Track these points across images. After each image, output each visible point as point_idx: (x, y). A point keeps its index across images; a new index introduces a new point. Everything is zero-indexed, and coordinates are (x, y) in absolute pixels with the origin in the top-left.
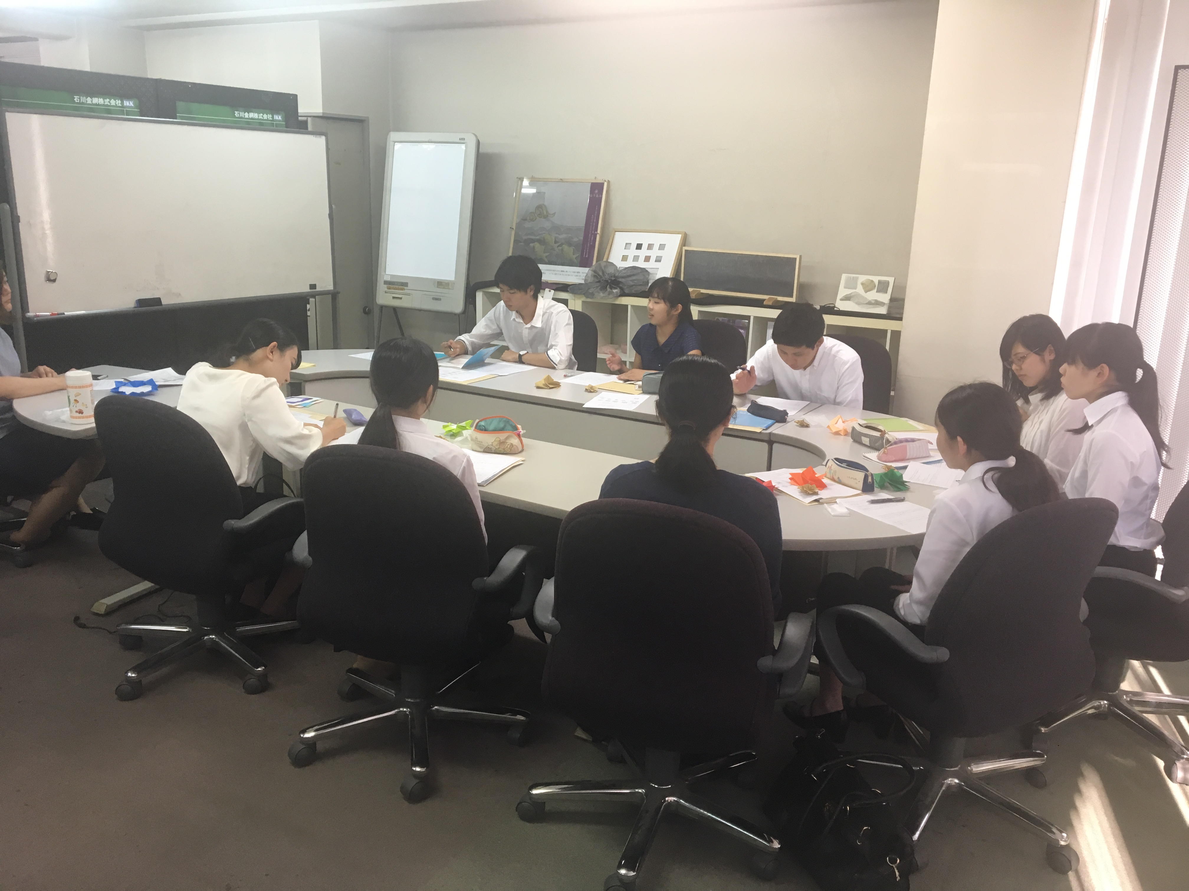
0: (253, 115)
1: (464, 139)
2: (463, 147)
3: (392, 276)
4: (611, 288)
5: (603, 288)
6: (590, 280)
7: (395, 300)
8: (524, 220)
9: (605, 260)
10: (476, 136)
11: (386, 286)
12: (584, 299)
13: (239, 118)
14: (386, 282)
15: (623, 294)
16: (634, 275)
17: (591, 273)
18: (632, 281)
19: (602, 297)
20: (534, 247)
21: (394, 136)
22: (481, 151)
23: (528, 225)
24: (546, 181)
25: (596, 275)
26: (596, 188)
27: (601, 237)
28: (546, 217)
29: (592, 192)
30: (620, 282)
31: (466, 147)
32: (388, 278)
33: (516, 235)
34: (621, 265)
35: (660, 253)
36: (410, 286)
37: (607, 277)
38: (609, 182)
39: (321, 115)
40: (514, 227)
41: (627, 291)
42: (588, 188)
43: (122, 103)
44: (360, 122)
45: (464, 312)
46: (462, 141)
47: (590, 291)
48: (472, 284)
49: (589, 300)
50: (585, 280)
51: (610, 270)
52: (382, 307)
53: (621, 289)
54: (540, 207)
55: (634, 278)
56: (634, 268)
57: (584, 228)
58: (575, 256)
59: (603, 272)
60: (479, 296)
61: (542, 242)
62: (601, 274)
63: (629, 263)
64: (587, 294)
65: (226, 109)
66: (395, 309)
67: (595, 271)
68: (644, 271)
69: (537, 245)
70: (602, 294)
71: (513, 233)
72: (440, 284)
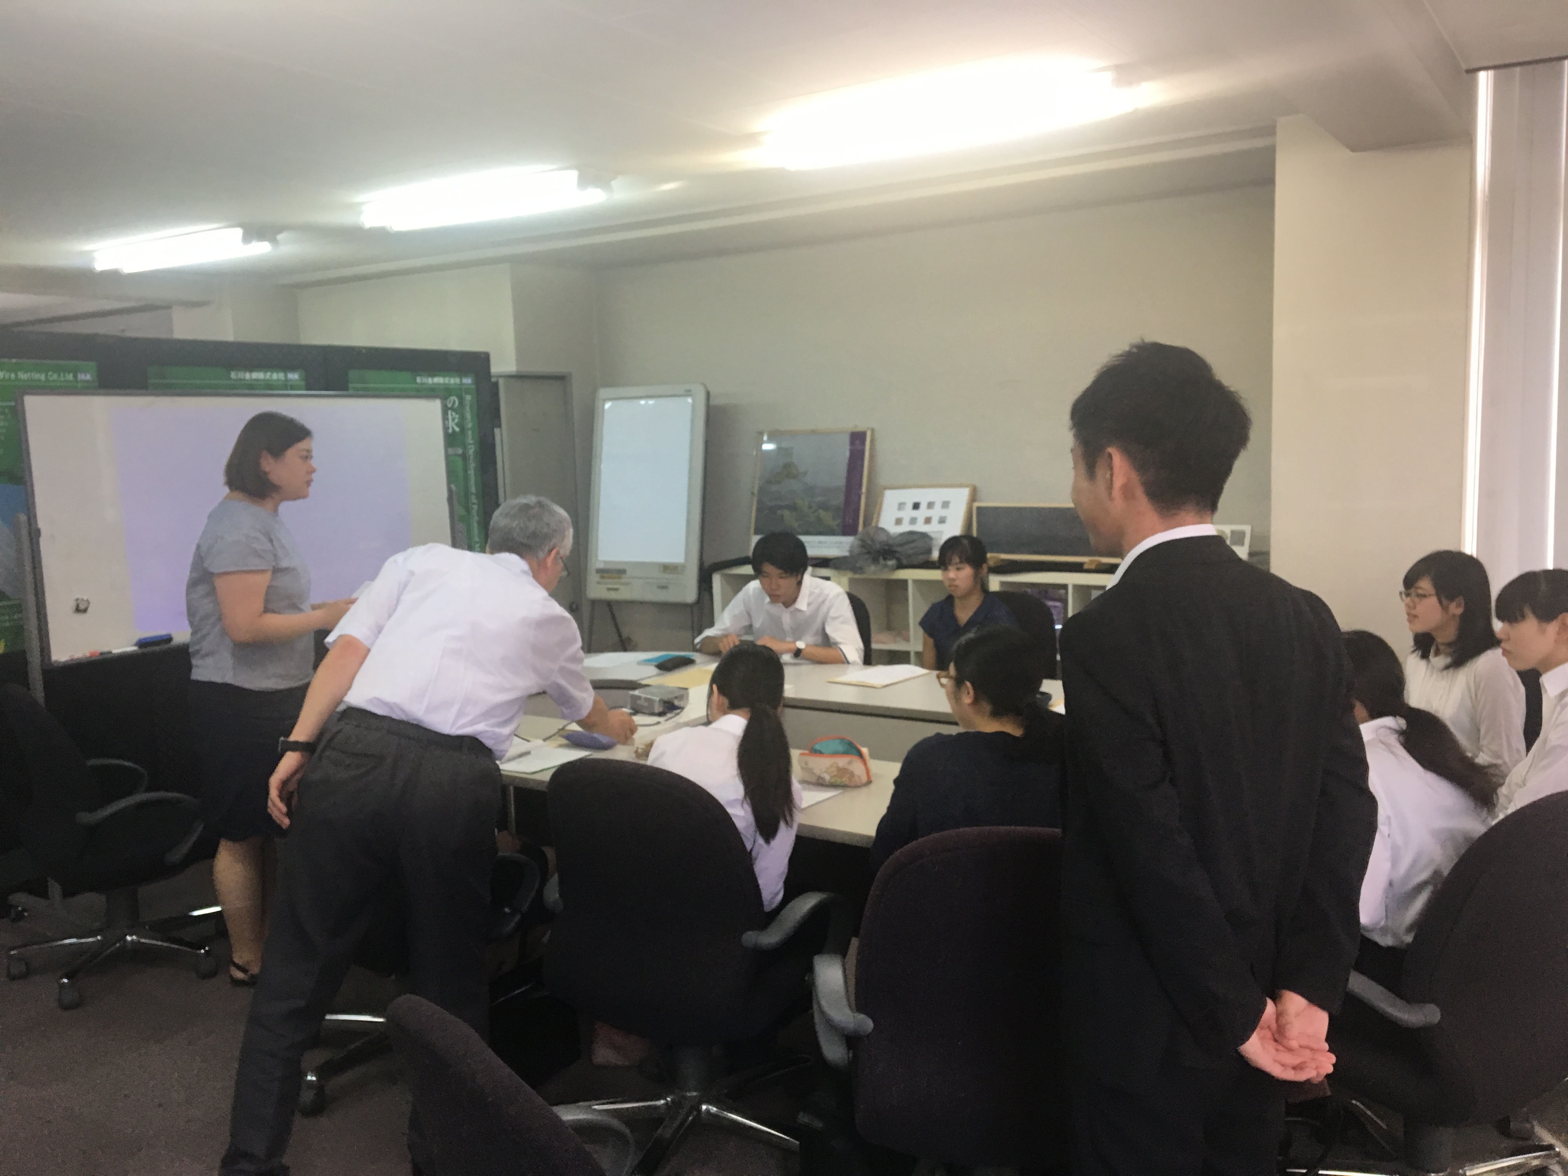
0: (438, 380)
1: (690, 391)
2: (690, 400)
3: (605, 562)
4: (885, 559)
5: (875, 561)
6: (857, 551)
7: (611, 592)
8: (769, 482)
9: (873, 524)
10: (705, 386)
11: (599, 575)
12: (850, 575)
13: (422, 384)
14: (599, 571)
15: (901, 566)
16: (913, 541)
17: (857, 542)
18: (912, 549)
19: (873, 572)
20: (782, 516)
21: (603, 393)
22: (712, 402)
23: (774, 488)
24: (793, 434)
25: (864, 544)
26: (857, 438)
27: (867, 498)
28: (794, 477)
29: (852, 443)
30: (895, 552)
31: (694, 401)
32: (601, 566)
33: (760, 502)
34: (895, 530)
35: (944, 513)
36: (629, 573)
37: (878, 546)
38: (873, 431)
39: (514, 373)
40: (756, 491)
41: (905, 562)
42: (847, 440)
43: (286, 376)
44: (561, 379)
45: (699, 601)
46: (688, 393)
47: (858, 565)
48: (706, 564)
49: (857, 576)
50: (851, 551)
51: (882, 537)
52: (594, 602)
53: (898, 559)
54: (787, 466)
55: (913, 545)
56: (911, 533)
57: (844, 489)
58: (836, 523)
59: (873, 540)
60: (717, 581)
61: (793, 508)
62: (869, 542)
63: (905, 528)
64: (855, 569)
65: (405, 375)
66: (609, 604)
67: (862, 540)
68: (924, 536)
69: (786, 513)
70: (873, 568)
71: (755, 499)
72: (667, 568)
